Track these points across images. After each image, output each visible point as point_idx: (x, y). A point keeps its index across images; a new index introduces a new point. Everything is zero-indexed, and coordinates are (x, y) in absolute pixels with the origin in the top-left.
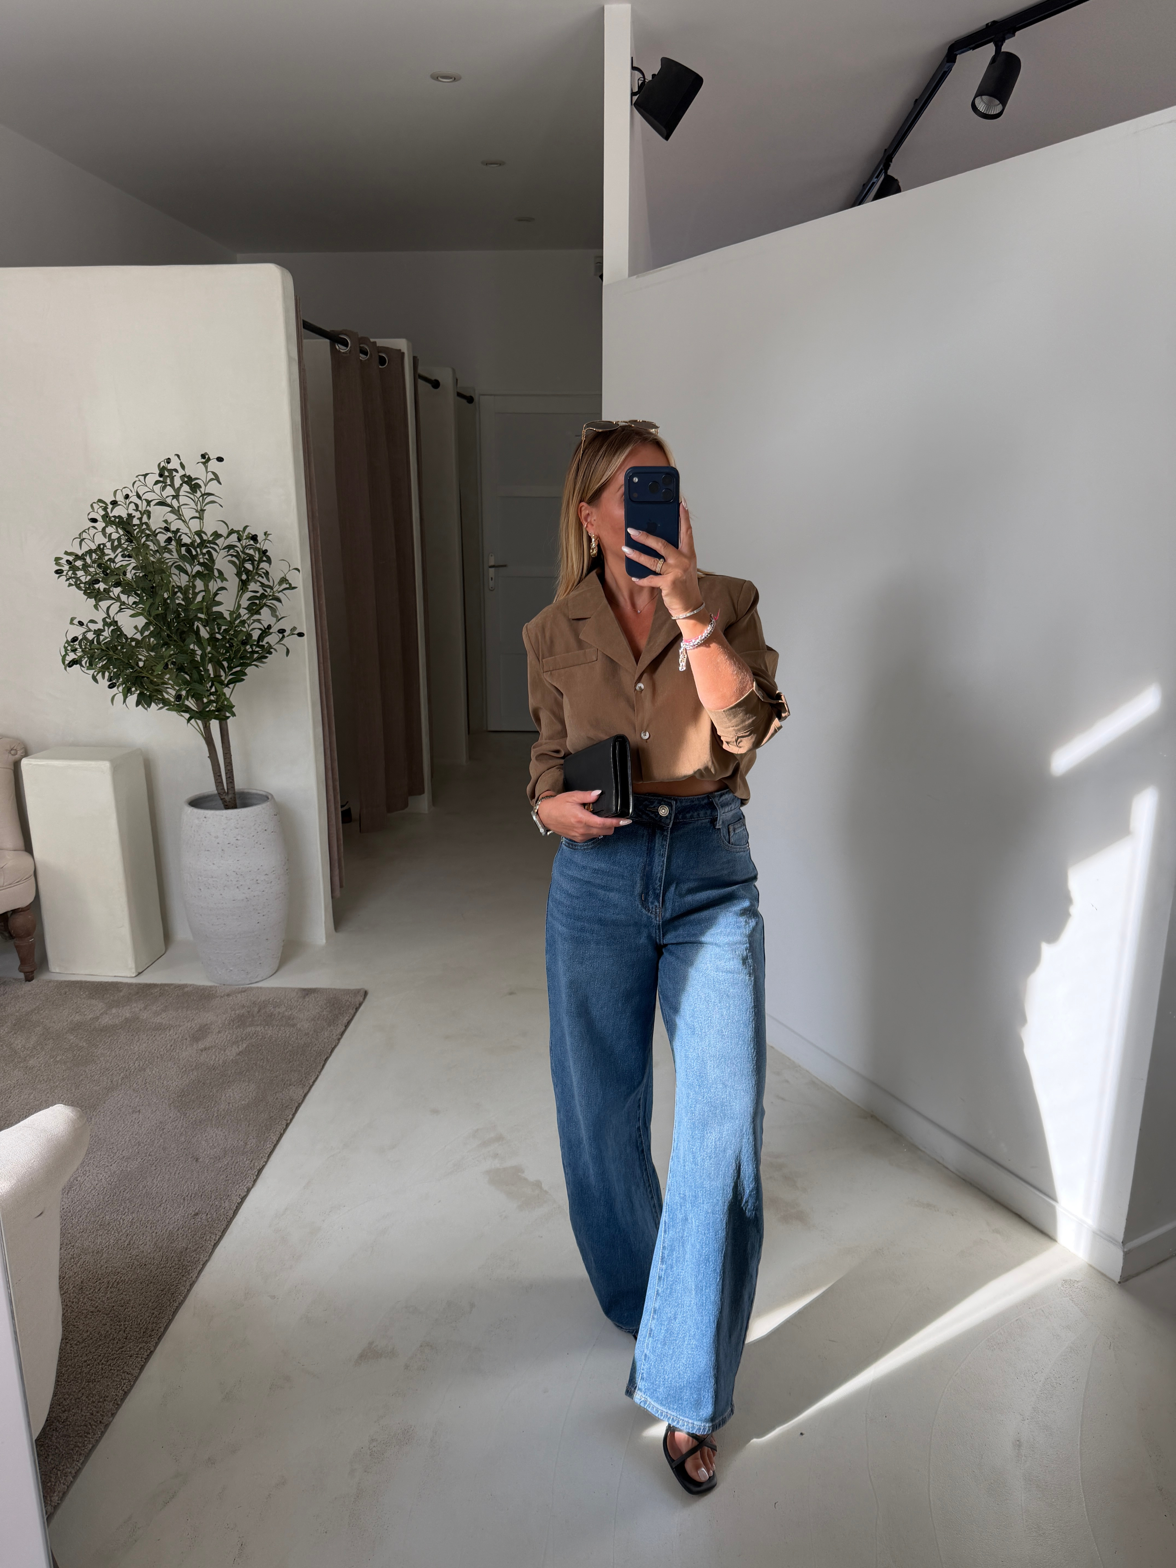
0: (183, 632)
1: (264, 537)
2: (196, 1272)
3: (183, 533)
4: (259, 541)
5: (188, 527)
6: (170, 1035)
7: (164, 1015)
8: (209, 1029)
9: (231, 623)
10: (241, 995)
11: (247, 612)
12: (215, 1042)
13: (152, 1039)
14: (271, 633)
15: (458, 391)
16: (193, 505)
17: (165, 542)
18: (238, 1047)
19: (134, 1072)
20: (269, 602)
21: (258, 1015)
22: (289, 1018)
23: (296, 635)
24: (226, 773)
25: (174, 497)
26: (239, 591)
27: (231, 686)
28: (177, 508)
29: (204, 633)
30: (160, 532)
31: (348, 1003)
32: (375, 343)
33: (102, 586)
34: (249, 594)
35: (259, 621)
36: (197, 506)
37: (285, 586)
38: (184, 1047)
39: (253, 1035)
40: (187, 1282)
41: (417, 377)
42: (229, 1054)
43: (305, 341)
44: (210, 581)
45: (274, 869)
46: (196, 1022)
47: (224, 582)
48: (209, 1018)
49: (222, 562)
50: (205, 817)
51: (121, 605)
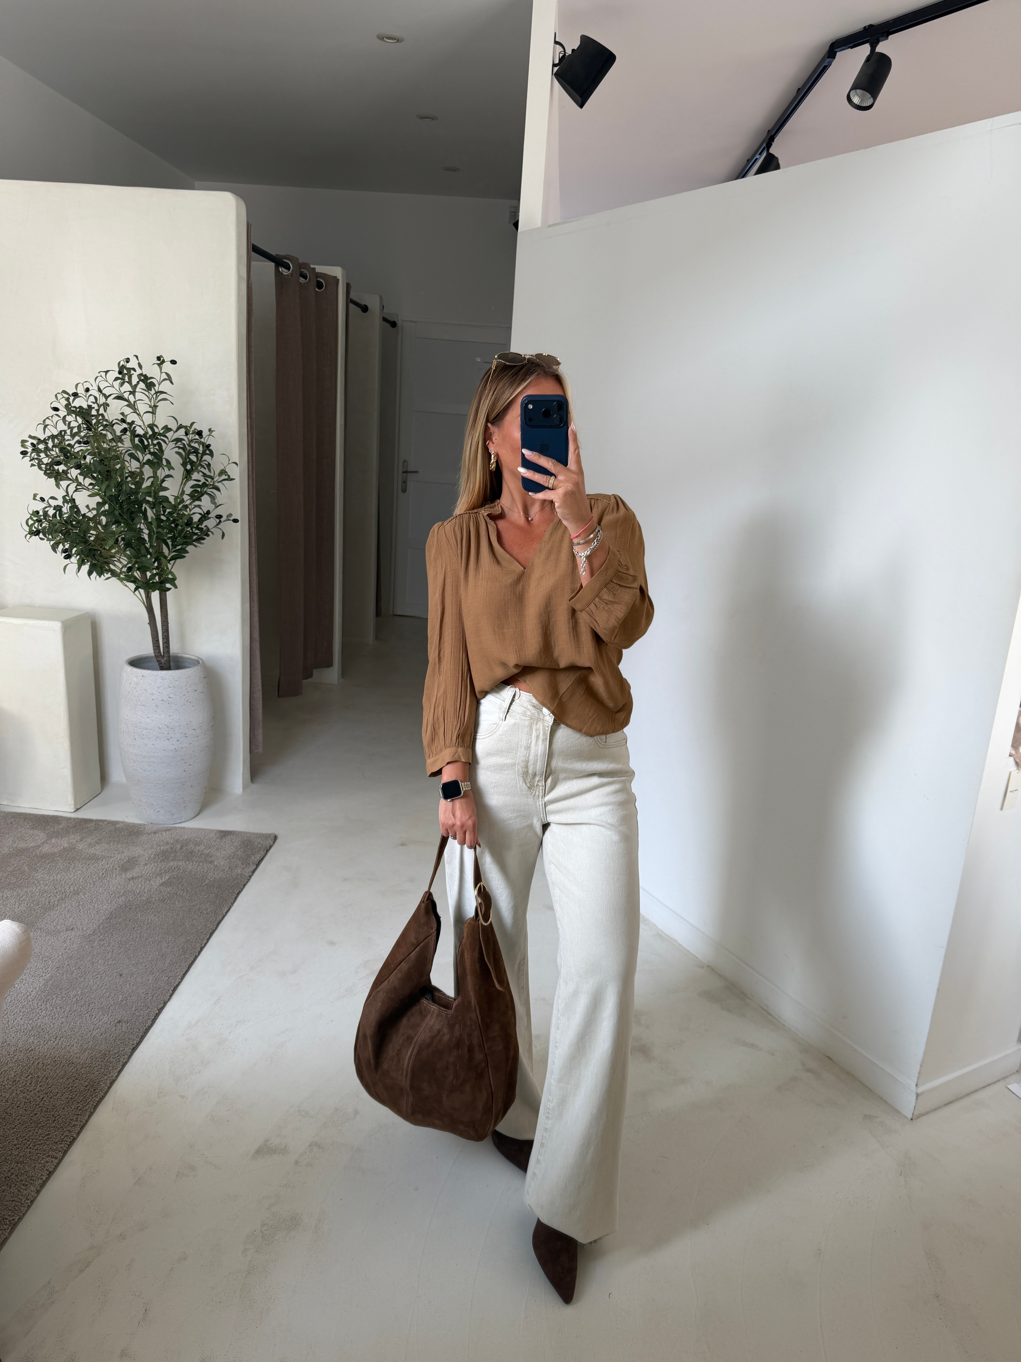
0: (132, 513)
1: (208, 433)
2: (116, 1071)
3: (138, 425)
4: (204, 436)
5: (143, 421)
6: (102, 864)
7: (97, 847)
8: (137, 861)
9: (175, 507)
10: (166, 833)
11: (189, 498)
12: (141, 873)
13: (86, 867)
14: (209, 518)
15: (385, 316)
16: (147, 401)
17: (121, 432)
18: (162, 879)
19: (69, 895)
20: (209, 491)
21: (181, 851)
22: (208, 855)
23: (232, 521)
24: (163, 639)
25: (131, 393)
26: (183, 479)
27: (172, 562)
28: (133, 403)
29: (150, 514)
30: (117, 423)
31: (260, 845)
32: (314, 269)
33: (61, 468)
34: (191, 483)
35: (199, 506)
36: (151, 402)
37: (224, 477)
38: (114, 876)
39: (175, 869)
40: (108, 1081)
41: (349, 301)
42: (153, 884)
43: (253, 263)
44: (159, 469)
45: (201, 725)
46: (125, 854)
47: (171, 470)
48: (137, 852)
49: (171, 453)
50: (143, 676)
51: (77, 485)
